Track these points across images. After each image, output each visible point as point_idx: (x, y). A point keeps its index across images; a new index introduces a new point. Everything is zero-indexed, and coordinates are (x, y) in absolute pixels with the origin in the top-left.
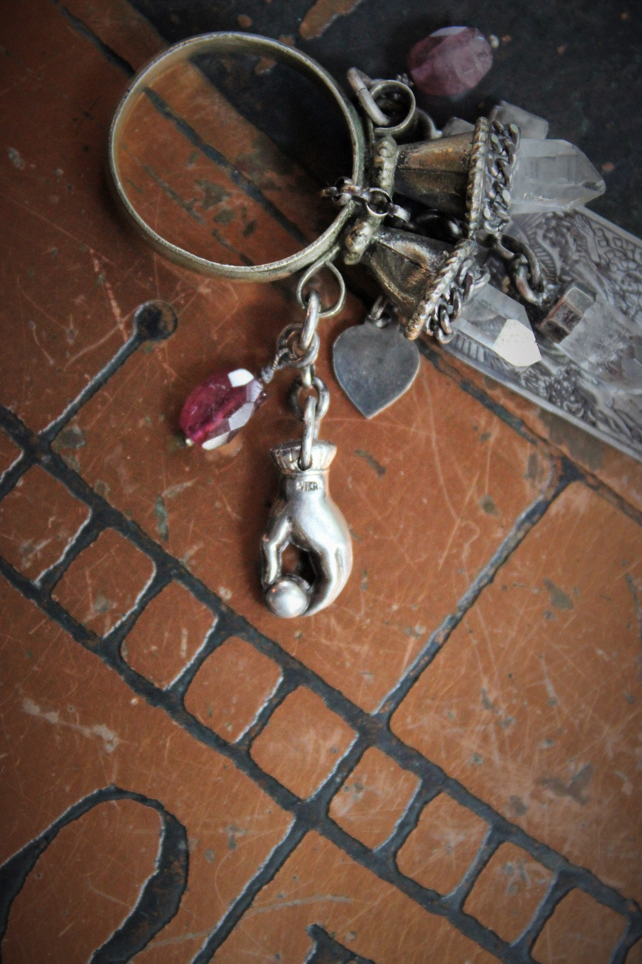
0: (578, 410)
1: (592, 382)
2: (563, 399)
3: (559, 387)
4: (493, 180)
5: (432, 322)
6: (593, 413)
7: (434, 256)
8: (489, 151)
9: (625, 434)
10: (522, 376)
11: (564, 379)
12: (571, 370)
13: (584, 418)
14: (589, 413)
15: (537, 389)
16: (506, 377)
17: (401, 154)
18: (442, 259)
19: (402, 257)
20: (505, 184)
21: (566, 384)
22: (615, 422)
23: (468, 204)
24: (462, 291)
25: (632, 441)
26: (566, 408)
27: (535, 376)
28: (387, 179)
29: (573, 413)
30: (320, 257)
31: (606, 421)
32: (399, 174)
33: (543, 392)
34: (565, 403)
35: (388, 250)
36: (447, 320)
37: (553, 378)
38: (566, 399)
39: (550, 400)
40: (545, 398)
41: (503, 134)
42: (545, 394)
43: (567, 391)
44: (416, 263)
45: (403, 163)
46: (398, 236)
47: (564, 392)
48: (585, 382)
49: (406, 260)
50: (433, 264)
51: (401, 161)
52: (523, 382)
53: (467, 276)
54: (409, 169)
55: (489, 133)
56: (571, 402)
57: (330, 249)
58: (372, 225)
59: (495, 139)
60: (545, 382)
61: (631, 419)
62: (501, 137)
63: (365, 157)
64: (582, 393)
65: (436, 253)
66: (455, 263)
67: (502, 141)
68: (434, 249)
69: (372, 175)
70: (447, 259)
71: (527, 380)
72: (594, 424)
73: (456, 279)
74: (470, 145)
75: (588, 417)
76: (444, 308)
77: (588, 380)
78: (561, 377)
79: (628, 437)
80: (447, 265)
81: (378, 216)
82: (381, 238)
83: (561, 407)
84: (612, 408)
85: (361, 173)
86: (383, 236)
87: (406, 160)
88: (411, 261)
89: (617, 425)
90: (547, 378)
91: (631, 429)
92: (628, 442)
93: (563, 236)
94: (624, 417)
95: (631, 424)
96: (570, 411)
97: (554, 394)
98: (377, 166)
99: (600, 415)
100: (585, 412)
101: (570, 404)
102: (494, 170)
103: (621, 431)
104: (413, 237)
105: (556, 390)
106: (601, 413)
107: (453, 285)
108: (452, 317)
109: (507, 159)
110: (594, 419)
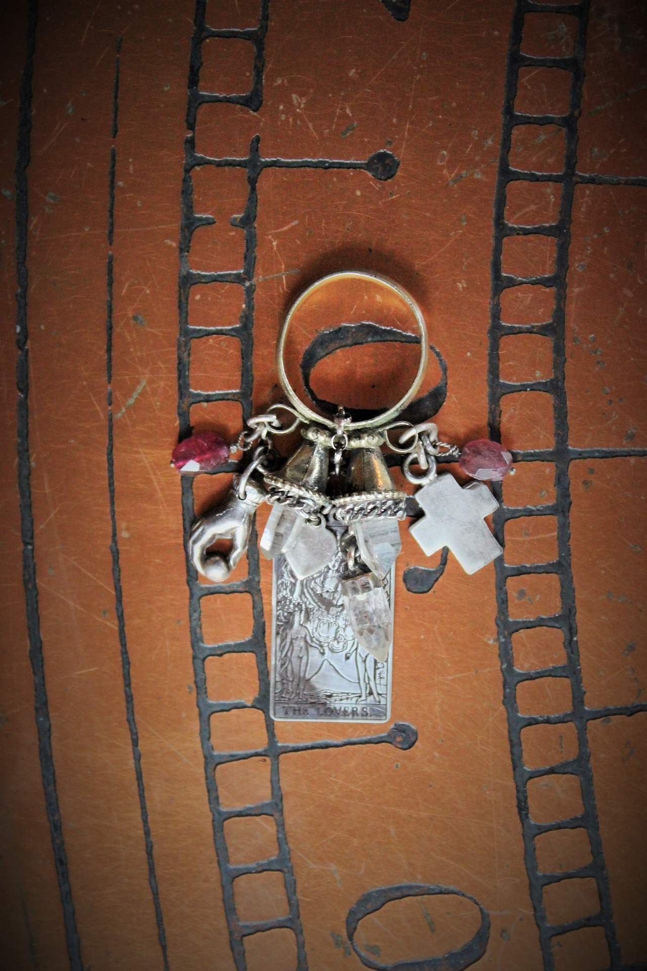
0: (281, 621)
1: (300, 621)
2: (282, 609)
3: (288, 603)
4: (365, 507)
5: (273, 489)
6: (283, 630)
7: (313, 482)
8: (381, 501)
9: (281, 654)
10: (282, 580)
11: (294, 604)
12: (301, 605)
13: (278, 626)
14: (282, 628)
15: (280, 591)
16: (277, 571)
17: (372, 449)
18: (311, 486)
19: (308, 463)
20: (364, 515)
21: (292, 606)
22: (285, 644)
23: (347, 495)
24: (295, 502)
25: (279, 660)
26: (278, 613)
27: (287, 587)
28: (355, 444)
29: (278, 619)
30: (300, 414)
31: (283, 639)
32: (360, 450)
33: (280, 595)
34: (281, 611)
35: (311, 453)
36: (277, 497)
37: (291, 597)
38: (283, 610)
39: (278, 602)
40: (277, 598)
41: (395, 508)
42: (279, 598)
43: (288, 609)
44: (307, 471)
45: (367, 451)
46: (322, 458)
47: (286, 607)
48: (298, 616)
49: (307, 465)
50: (308, 482)
51: (368, 450)
52: (280, 582)
53: (304, 503)
54: (364, 456)
55: (393, 499)
56: (283, 615)
57: (306, 419)
58: (325, 441)
59: (390, 503)
60: (287, 594)
61: (292, 654)
62: (393, 507)
63: (367, 428)
64: (291, 618)
65: (315, 483)
66: (309, 495)
67: (390, 508)
68: (318, 481)
69: (356, 434)
70: (312, 490)
71: (282, 583)
72: (278, 634)
73: (301, 497)
74: (384, 489)
75: (279, 628)
76: (283, 495)
77: (300, 617)
78: (294, 602)
79: (280, 657)
80: (306, 490)
81: (331, 443)
82: (319, 448)
83: (277, 611)
84: (292, 639)
85: (357, 428)
86: (320, 449)
87: (369, 453)
88: (307, 469)
89: (284, 647)
90: (289, 594)
91: (286, 655)
92: (278, 658)
95: (289, 654)
96: (278, 616)
97: (283, 602)
98: (362, 435)
99: (285, 634)
100: (282, 625)
101: (282, 614)
102: (371, 506)
103: (282, 652)
104: (324, 467)
105: (285, 602)
107: (297, 496)
108: (279, 500)
109: (379, 512)
110: (281, 633)
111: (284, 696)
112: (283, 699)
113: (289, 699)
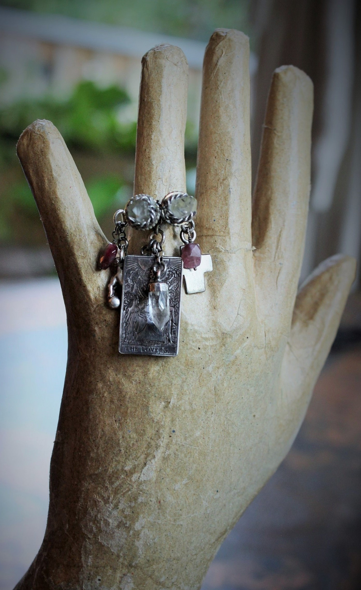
0: (126, 304)
2: (127, 298)
3: (129, 295)
6: (127, 308)
11: (132, 295)
12: (136, 296)
13: (124, 306)
14: (126, 307)
22: (127, 315)
26: (125, 299)
27: (129, 287)
29: (124, 303)
31: (126, 313)
33: (126, 291)
39: (125, 294)
43: (130, 298)
48: (135, 301)
52: (126, 284)
56: (127, 300)
60: (129, 290)
61: (130, 320)
64: (131, 302)
72: (124, 309)
84: (131, 313)
89: (127, 316)
91: (128, 320)
92: (124, 321)
93: (172, 276)
94: (130, 318)
96: (125, 301)
99: (127, 310)
100: (126, 306)
103: (126, 318)
106: (128, 310)
110: (125, 309)
111: (126, 341)
112: (125, 343)
113: (129, 343)
